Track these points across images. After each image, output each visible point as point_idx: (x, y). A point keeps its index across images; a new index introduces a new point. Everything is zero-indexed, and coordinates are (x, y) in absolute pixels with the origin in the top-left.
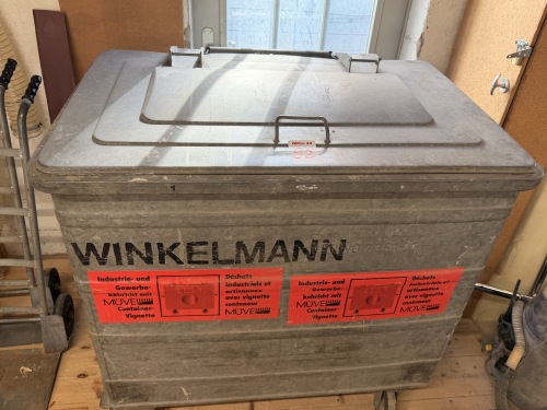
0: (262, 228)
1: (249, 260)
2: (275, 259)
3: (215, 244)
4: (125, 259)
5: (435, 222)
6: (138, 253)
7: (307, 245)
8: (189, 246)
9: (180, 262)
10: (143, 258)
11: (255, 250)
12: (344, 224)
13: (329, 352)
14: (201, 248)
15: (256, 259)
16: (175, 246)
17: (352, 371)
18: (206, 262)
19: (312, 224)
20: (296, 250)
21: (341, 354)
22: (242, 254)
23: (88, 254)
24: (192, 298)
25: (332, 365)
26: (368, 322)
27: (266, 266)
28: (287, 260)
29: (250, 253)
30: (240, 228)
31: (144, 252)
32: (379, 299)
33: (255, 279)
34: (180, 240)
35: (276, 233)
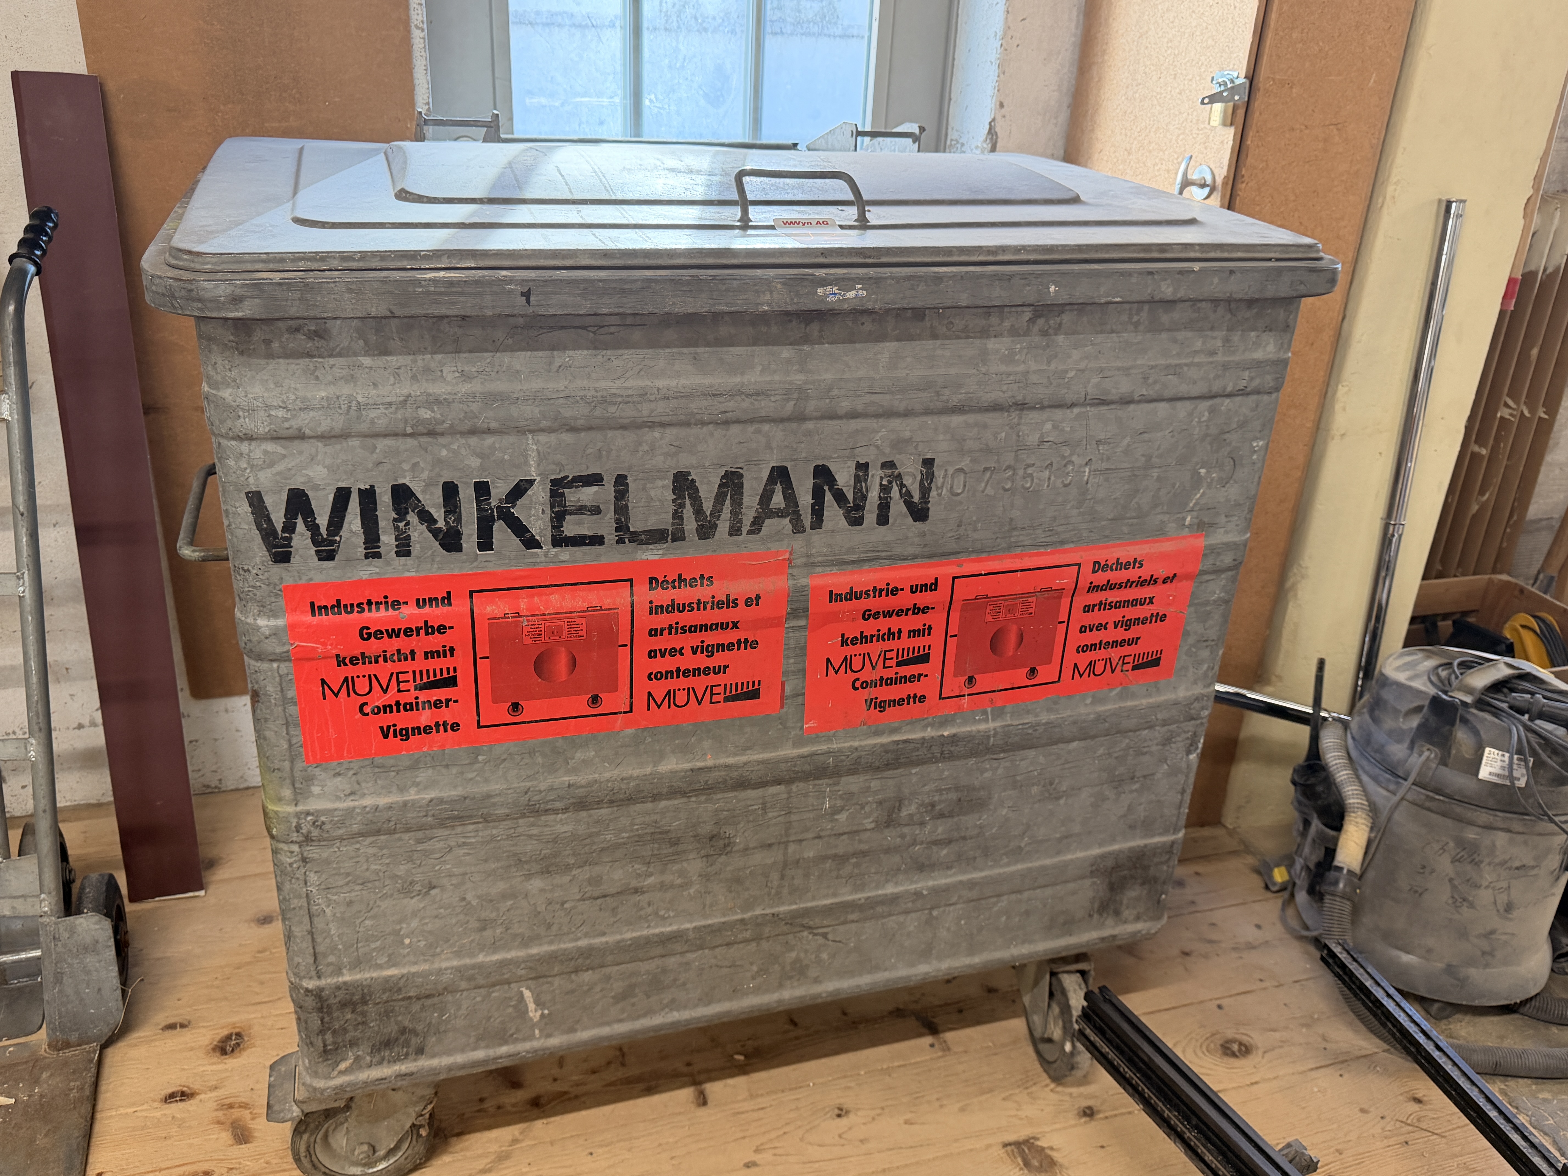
0: (735, 429)
1: (706, 531)
2: (769, 524)
3: (621, 481)
4: (387, 539)
5: (1126, 401)
6: (426, 517)
7: (844, 478)
8: (558, 487)
9: (531, 543)
10: (435, 533)
11: (720, 499)
12: (928, 412)
13: (910, 821)
14: (586, 495)
15: (723, 526)
16: (519, 491)
17: (971, 885)
18: (597, 540)
19: (853, 415)
20: (818, 495)
21: (941, 829)
22: (688, 512)
23: (289, 527)
24: (561, 663)
25: (922, 867)
26: (999, 714)
27: (748, 544)
28: (798, 528)
29: (708, 506)
30: (683, 432)
31: (438, 514)
32: (1021, 638)
33: (721, 589)
34: (533, 474)
35: (769, 447)
